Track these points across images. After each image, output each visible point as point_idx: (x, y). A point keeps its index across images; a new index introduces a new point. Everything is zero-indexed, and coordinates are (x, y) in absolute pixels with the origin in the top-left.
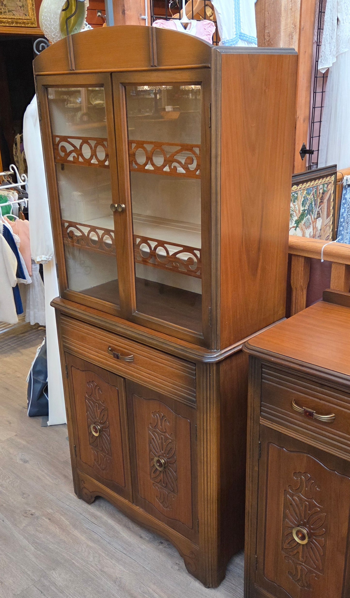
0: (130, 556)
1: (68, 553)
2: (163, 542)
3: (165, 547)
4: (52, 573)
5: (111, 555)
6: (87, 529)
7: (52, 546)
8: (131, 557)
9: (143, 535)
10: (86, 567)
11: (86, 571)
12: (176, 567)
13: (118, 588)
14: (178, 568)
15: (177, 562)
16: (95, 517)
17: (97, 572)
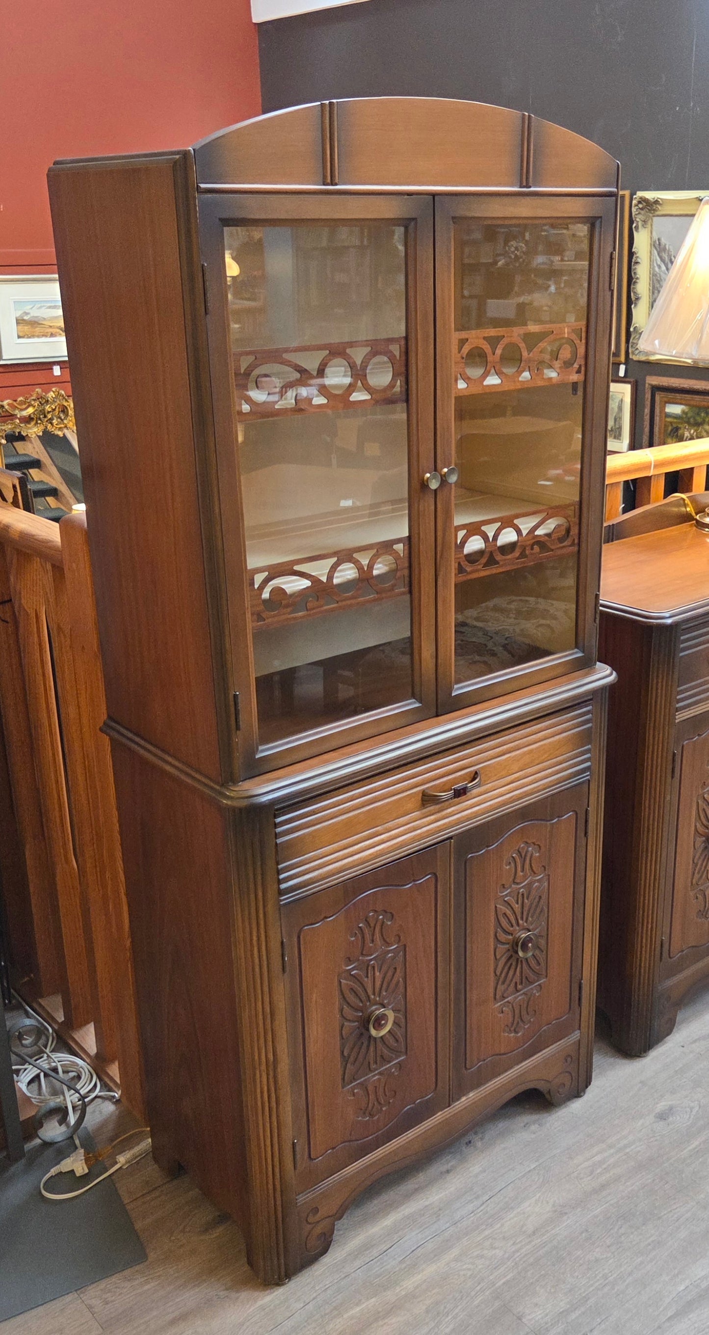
0: (497, 1190)
1: (473, 1293)
2: (467, 1141)
3: (482, 1139)
4: (531, 1320)
5: (491, 1220)
6: (401, 1262)
7: (447, 1327)
8: (499, 1188)
9: (444, 1168)
10: (520, 1260)
11: (531, 1260)
12: (533, 1127)
13: (579, 1210)
14: (537, 1126)
15: (522, 1125)
16: (366, 1247)
17: (533, 1243)
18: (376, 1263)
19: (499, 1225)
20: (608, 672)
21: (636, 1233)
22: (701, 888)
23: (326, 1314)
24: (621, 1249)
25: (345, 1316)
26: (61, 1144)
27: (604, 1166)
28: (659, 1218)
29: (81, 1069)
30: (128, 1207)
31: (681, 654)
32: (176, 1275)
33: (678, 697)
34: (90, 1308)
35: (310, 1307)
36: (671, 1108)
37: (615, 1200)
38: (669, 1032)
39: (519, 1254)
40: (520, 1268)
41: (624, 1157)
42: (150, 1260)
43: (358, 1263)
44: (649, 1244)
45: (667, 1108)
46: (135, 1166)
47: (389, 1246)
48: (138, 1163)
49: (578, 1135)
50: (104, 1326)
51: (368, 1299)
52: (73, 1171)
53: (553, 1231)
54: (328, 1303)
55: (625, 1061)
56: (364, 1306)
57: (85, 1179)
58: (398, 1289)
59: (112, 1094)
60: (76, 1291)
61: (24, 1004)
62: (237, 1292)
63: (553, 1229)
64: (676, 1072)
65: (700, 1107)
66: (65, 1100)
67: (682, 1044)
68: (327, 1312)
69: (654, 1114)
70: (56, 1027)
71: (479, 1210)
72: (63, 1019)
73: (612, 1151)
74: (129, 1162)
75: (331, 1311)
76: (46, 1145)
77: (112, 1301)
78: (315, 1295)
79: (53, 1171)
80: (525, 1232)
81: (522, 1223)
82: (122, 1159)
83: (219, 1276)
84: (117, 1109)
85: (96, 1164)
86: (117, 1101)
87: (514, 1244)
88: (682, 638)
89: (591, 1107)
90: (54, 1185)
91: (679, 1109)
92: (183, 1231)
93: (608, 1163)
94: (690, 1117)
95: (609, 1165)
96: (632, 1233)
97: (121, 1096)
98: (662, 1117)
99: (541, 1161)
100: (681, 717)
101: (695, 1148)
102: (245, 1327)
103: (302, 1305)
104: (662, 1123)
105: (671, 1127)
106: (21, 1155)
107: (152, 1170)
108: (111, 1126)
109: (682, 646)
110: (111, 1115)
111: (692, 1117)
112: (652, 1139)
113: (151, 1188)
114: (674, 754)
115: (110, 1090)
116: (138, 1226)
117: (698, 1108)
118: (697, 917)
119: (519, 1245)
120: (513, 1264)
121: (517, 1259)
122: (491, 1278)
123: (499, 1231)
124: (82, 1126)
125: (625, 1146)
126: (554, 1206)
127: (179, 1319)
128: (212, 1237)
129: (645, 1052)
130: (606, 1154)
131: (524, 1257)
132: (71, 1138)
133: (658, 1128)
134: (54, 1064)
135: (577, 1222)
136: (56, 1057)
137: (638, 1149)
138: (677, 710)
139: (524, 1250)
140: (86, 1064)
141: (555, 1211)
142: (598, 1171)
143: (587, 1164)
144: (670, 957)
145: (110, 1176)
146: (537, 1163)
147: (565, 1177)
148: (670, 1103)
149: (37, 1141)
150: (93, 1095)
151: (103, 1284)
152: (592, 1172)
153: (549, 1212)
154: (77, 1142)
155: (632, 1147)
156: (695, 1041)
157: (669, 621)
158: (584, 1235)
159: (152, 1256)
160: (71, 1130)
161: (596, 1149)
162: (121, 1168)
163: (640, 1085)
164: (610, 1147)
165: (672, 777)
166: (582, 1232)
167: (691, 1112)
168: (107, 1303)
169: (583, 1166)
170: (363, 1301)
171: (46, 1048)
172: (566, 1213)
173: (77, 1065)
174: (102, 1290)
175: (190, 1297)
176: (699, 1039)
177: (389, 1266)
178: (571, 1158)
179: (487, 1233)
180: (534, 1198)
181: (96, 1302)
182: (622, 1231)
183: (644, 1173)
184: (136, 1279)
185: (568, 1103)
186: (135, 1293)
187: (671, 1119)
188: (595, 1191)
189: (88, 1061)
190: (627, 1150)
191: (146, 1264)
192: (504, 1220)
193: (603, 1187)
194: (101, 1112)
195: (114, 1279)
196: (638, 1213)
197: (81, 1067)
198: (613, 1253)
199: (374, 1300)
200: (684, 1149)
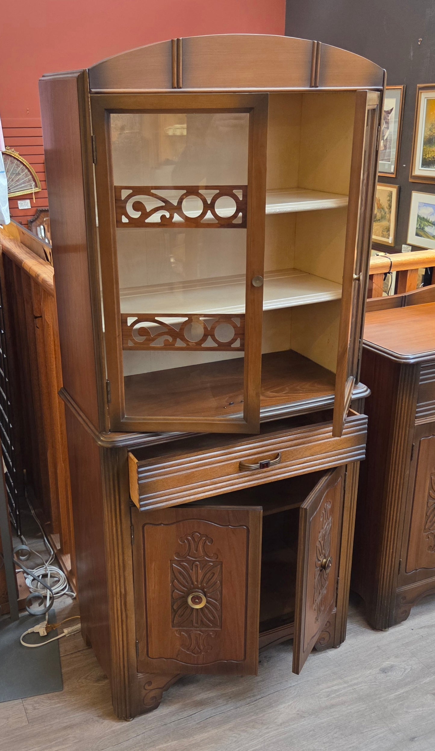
0: (267, 694)
5: (258, 711)
6: (198, 724)
8: (269, 693)
13: (313, 717)
18: (184, 720)
19: (262, 715)
20: (365, 389)
21: (344, 739)
22: (432, 532)
23: (147, 744)
24: (331, 747)
25: (157, 747)
26: (38, 616)
27: (338, 694)
28: (362, 733)
29: (61, 577)
30: (62, 659)
31: (420, 383)
32: (75, 702)
33: (417, 410)
34: (26, 709)
35: (139, 737)
36: (392, 667)
37: (338, 716)
38: (405, 618)
39: (268, 735)
40: (266, 743)
41: (352, 691)
42: (64, 691)
43: (173, 718)
44: (350, 748)
45: (389, 666)
46: (72, 636)
47: (194, 713)
48: (74, 635)
49: (327, 671)
50: (30, 721)
51: (172, 741)
52: (38, 633)
53: (293, 726)
54: (150, 738)
55: (372, 632)
56: (169, 744)
57: (45, 638)
58: (191, 739)
59: (73, 594)
60: (22, 699)
61: (44, 536)
62: (104, 719)
63: (293, 725)
64: (403, 644)
65: (411, 670)
66: (47, 592)
67: (412, 628)
68: (148, 742)
69: (379, 668)
70: (56, 552)
71: (252, 704)
72: (60, 548)
73: (345, 685)
74: (70, 633)
75: (150, 743)
76: (31, 615)
77: (38, 709)
78: (144, 731)
79: (30, 631)
80: (276, 722)
81: (276, 717)
82: (66, 631)
83: (97, 708)
84: (73, 603)
85: (51, 631)
86: (74, 598)
87: (266, 728)
88: (421, 372)
89: (341, 656)
90: (27, 638)
91: (397, 668)
92: (86, 678)
93: (340, 692)
94: (402, 675)
95: (341, 694)
96: (342, 738)
97: (76, 596)
98: (384, 671)
99: (299, 682)
100: (418, 422)
101: (400, 694)
102: (101, 740)
103: (135, 735)
104: (383, 675)
105: (388, 678)
106: (17, 618)
107: (80, 641)
108: (66, 612)
109: (421, 378)
110: (70, 605)
111: (404, 675)
112: (373, 684)
113: (76, 651)
114: (413, 446)
115: (72, 592)
116: (64, 670)
117: (410, 670)
118: (428, 550)
119: (270, 730)
120: (262, 740)
121: (266, 738)
122: (247, 745)
123: (261, 718)
124: (51, 609)
125: (355, 684)
126: (298, 711)
127: (69, 727)
128: (100, 685)
129: (385, 628)
130: (341, 687)
131: (271, 737)
132: (45, 614)
133: (380, 677)
134: (47, 572)
135: (309, 723)
136: (49, 568)
137: (362, 688)
138: (416, 418)
139: (272, 733)
140: (64, 574)
141: (298, 714)
142: (333, 696)
143: (327, 690)
144: (406, 572)
145: (58, 639)
146: (296, 683)
147: (311, 695)
148: (392, 663)
149: (27, 613)
150: (63, 592)
151: (36, 698)
152: (328, 696)
153: (294, 714)
154: (47, 617)
155: (359, 686)
156: (421, 628)
157: (412, 361)
158: (311, 733)
159: (66, 688)
160: (46, 609)
161: (335, 682)
162: (65, 636)
163: (376, 648)
164: (345, 682)
165: (411, 460)
166: (311, 731)
167: (405, 671)
168: (35, 710)
169: (324, 691)
170: (170, 741)
171: (46, 563)
172: (304, 717)
173: (59, 574)
174: (34, 701)
175: (78, 716)
176: (425, 627)
177: (190, 725)
178: (318, 684)
179: (253, 718)
180: (288, 704)
181: (30, 707)
182: (336, 735)
183: (361, 703)
184: (54, 699)
185: (327, 650)
186: (51, 707)
187: (390, 673)
188: (326, 708)
189: (66, 573)
190: (355, 687)
191: (61, 692)
192: (265, 713)
193: (333, 706)
194: (64, 603)
195: (42, 697)
196: (349, 727)
197: (61, 576)
198: (325, 748)
199: (176, 742)
200: (393, 694)
